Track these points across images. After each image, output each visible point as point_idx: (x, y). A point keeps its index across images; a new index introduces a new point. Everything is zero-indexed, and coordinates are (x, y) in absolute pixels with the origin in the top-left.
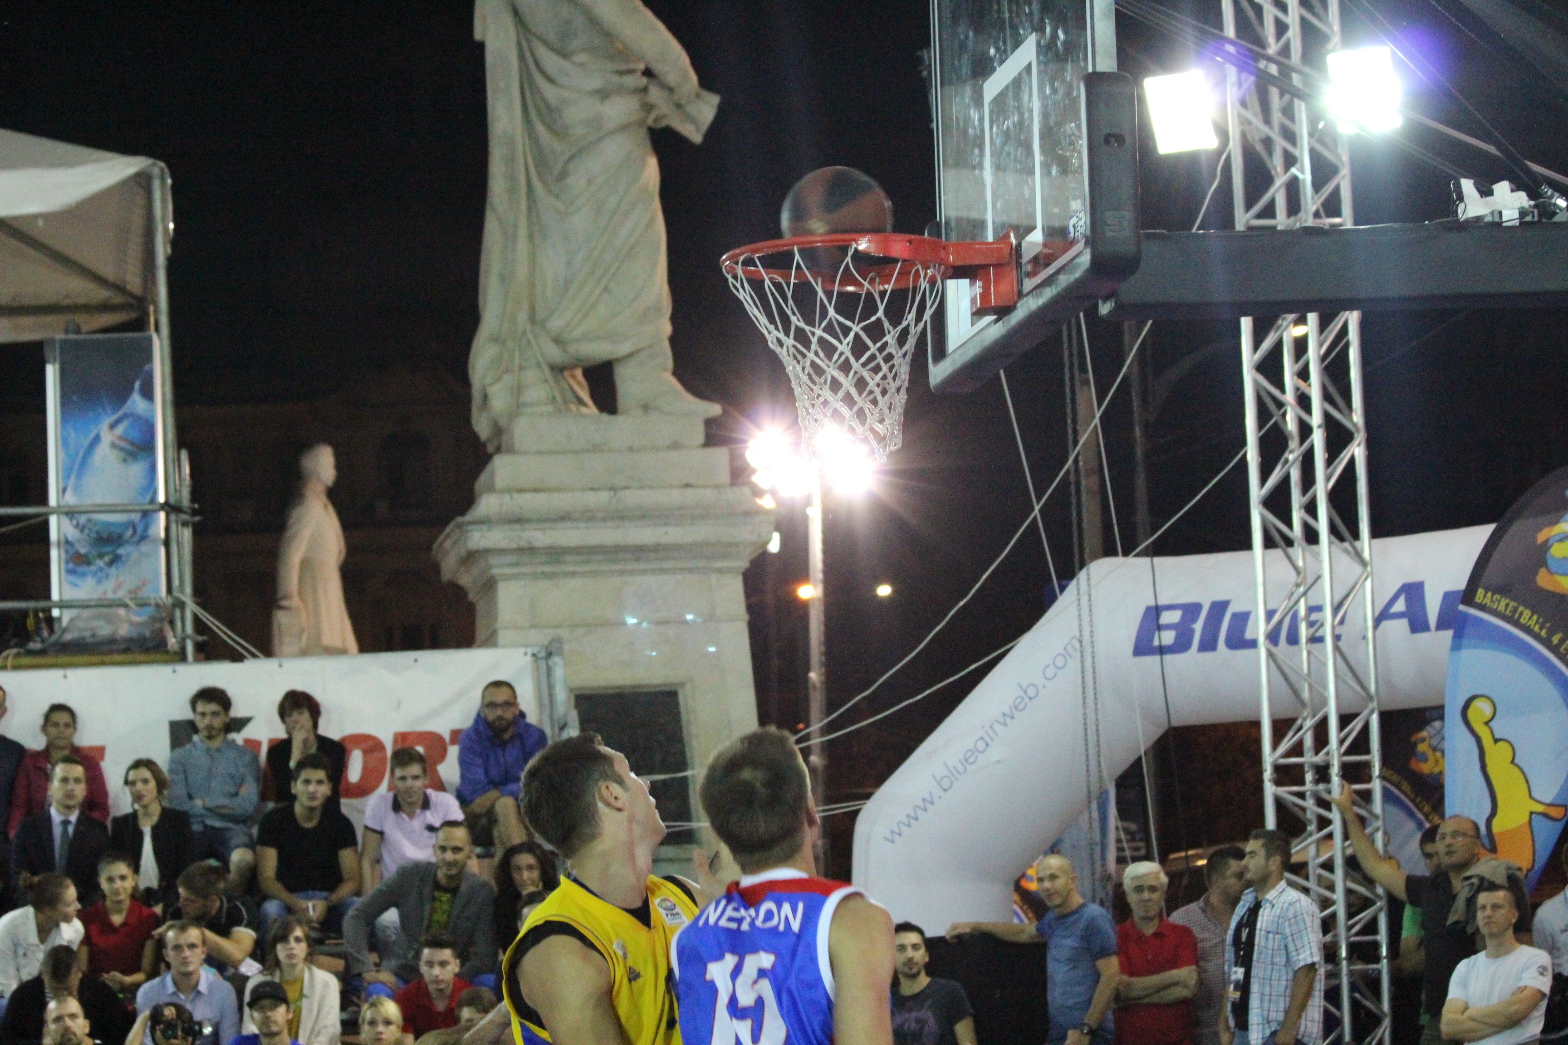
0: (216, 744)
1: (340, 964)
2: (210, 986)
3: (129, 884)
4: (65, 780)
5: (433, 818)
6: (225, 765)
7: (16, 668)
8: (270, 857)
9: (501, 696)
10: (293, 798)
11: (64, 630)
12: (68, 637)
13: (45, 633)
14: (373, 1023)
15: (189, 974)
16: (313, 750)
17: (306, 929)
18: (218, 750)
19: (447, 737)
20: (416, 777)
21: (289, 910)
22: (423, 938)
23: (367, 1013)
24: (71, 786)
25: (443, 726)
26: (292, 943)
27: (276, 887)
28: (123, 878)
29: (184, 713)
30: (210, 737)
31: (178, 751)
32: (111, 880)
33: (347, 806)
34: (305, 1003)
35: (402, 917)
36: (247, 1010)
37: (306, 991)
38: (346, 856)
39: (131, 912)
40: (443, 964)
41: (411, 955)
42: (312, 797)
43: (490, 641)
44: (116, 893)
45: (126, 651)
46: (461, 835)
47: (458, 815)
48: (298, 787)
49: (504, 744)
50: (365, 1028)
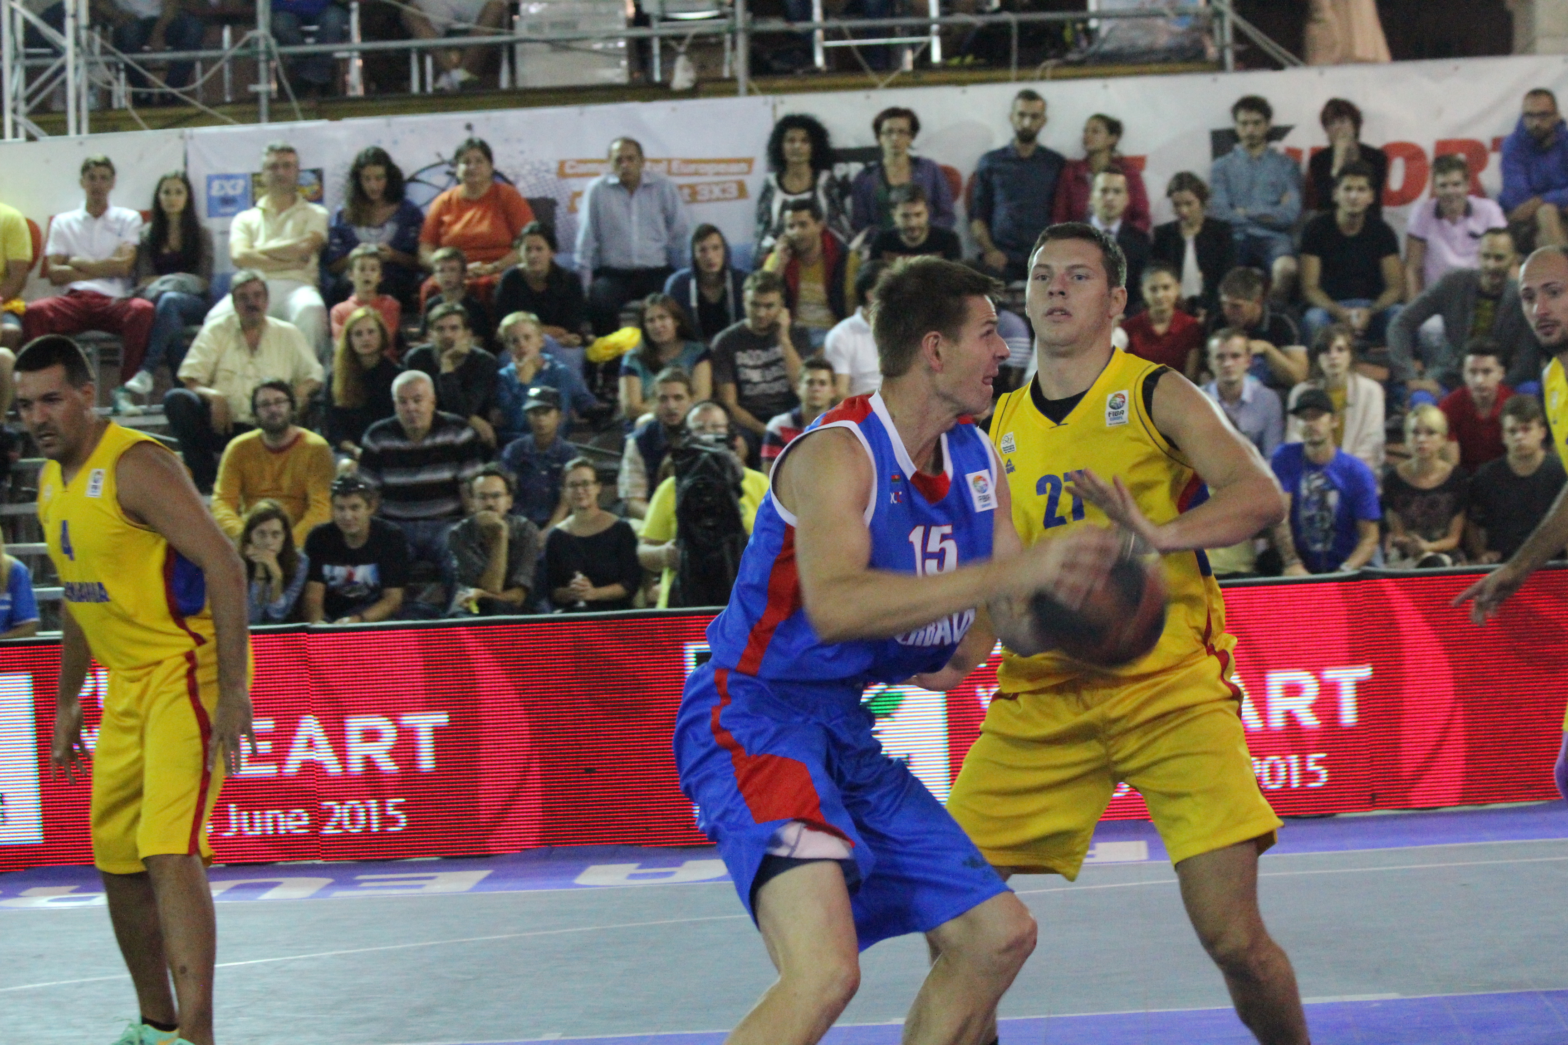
0: (1258, 152)
1: (1383, 373)
2: (1255, 394)
3: (1172, 293)
4: (1105, 191)
5: (1475, 225)
6: (1267, 174)
7: (1055, 78)
8: (1313, 265)
9: (1542, 104)
10: (1334, 206)
11: (1104, 40)
12: (1107, 47)
13: (1084, 43)
14: (1416, 432)
15: (1231, 384)
16: (1355, 158)
17: (1349, 338)
18: (1259, 158)
19: (1488, 143)
20: (1456, 184)
21: (1333, 318)
22: (1467, 346)
23: (1412, 422)
24: (1110, 196)
25: (1484, 134)
26: (1334, 354)
27: (1317, 297)
28: (1166, 287)
29: (1225, 122)
30: (1252, 146)
31: (1220, 160)
32: (1154, 289)
33: (1389, 214)
34: (1349, 412)
35: (1447, 323)
36: (1291, 419)
37: (1350, 400)
38: (1390, 264)
39: (1174, 320)
40: (1487, 371)
41: (1455, 362)
42: (1354, 203)
43: (1528, 49)
44: (1158, 302)
45: (1166, 60)
46: (1504, 241)
47: (1500, 221)
48: (1340, 195)
49: (1545, 152)
50: (1410, 436)
